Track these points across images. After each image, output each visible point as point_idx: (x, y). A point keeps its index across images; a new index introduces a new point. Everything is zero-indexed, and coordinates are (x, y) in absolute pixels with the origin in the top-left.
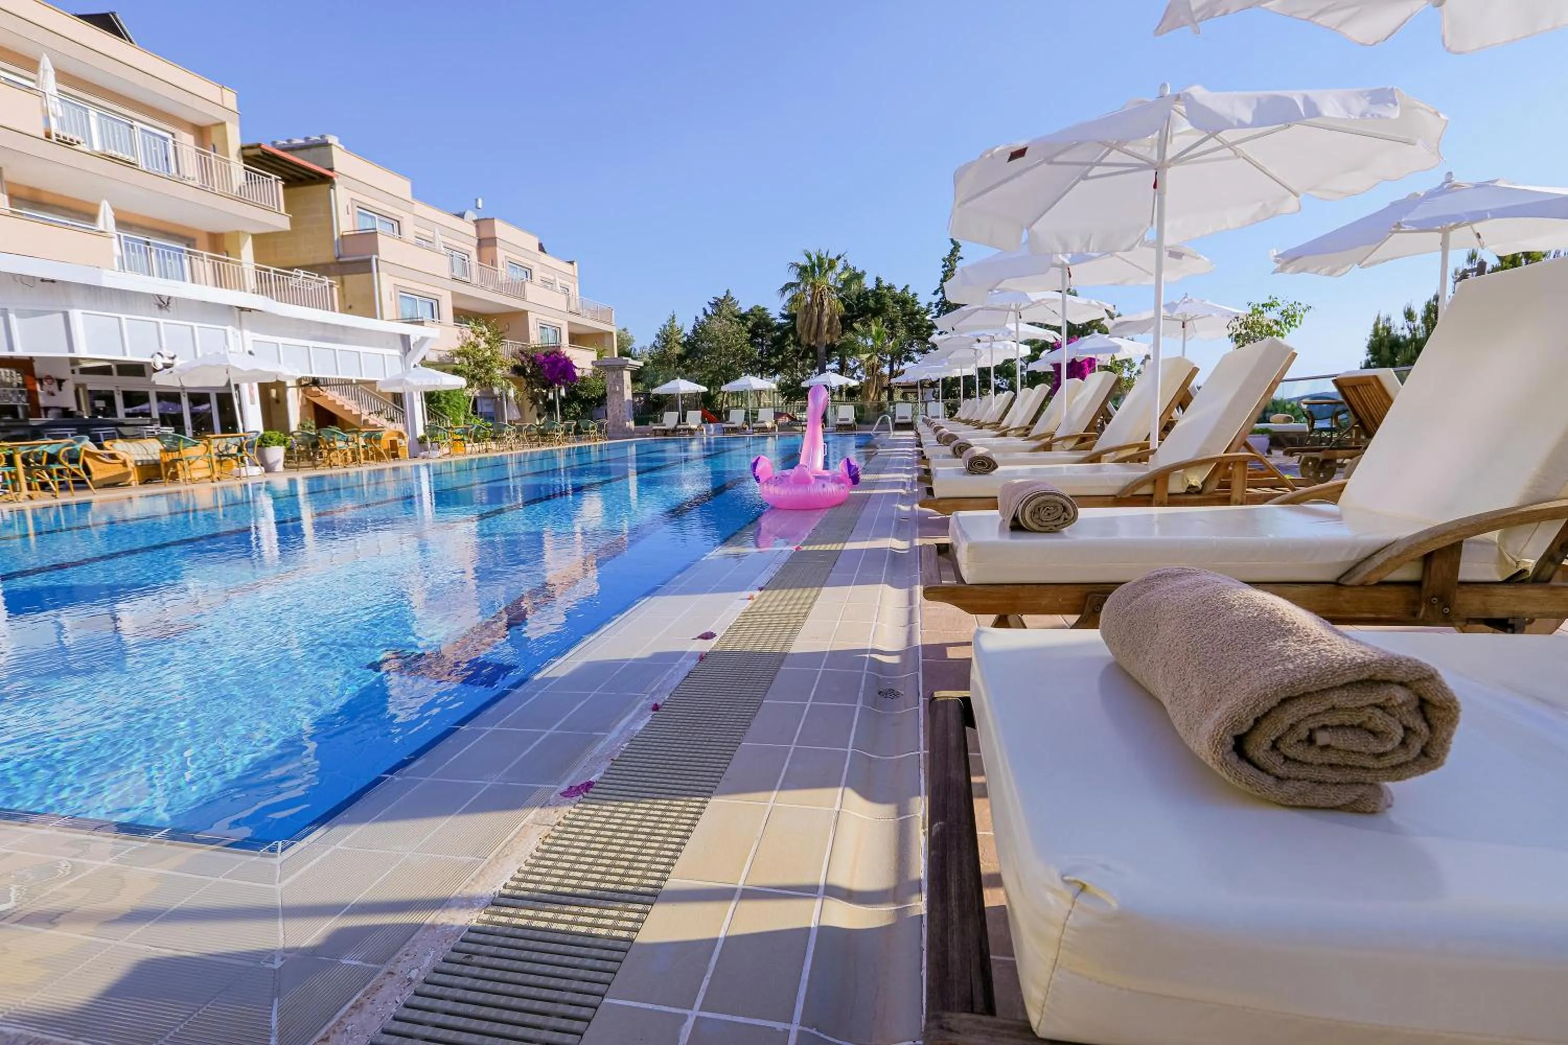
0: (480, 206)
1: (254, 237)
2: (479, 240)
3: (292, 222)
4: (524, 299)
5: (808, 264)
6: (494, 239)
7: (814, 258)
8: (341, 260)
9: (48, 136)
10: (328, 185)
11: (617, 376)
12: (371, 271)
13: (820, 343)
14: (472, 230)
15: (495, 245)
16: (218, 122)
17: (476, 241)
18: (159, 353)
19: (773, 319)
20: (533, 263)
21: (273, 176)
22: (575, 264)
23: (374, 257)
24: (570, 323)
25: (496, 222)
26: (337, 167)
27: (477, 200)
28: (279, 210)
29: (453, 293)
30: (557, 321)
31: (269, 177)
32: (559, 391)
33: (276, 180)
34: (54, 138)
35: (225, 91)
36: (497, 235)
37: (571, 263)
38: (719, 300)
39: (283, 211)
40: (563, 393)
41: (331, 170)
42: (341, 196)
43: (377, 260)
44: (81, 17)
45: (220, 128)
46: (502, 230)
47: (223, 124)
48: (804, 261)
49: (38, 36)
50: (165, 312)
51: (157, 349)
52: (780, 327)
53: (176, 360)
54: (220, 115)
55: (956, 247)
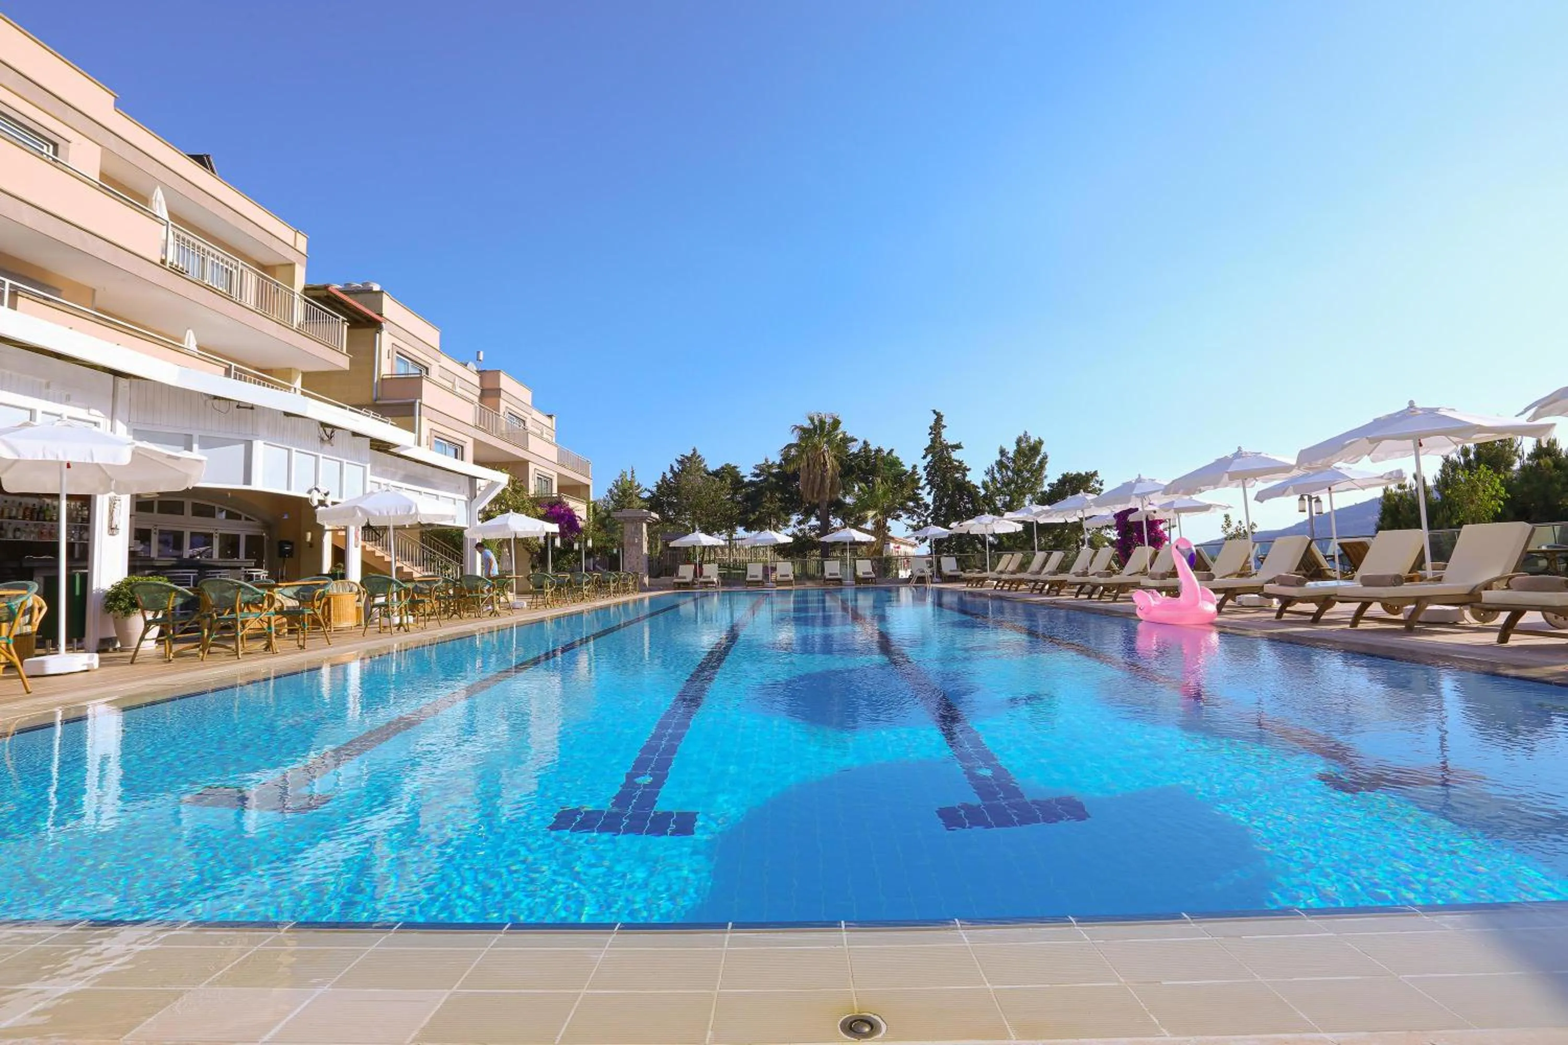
0: (481, 358)
1: (305, 375)
2: (482, 390)
3: (352, 362)
4: (526, 449)
5: (812, 427)
6: (499, 390)
7: (817, 423)
8: (378, 402)
9: (163, 262)
10: (374, 330)
11: (636, 528)
12: (413, 415)
13: (823, 501)
14: (476, 380)
15: (500, 396)
16: (285, 262)
17: (478, 392)
18: (316, 489)
19: (743, 477)
20: (526, 415)
21: (341, 317)
22: (554, 418)
23: (418, 401)
24: (559, 475)
25: (502, 375)
26: (385, 313)
27: (478, 352)
28: (342, 349)
29: (475, 439)
30: (548, 472)
31: (337, 318)
32: (586, 542)
33: (343, 321)
34: (168, 266)
35: (298, 235)
36: (502, 386)
37: (550, 416)
38: (687, 458)
39: (345, 351)
40: (590, 543)
41: (381, 315)
42: (385, 340)
43: (420, 404)
44: (193, 157)
45: (288, 268)
46: (506, 382)
47: (292, 265)
48: (807, 424)
49: (154, 169)
50: (327, 446)
51: (312, 486)
52: (751, 483)
53: (329, 496)
54: (291, 256)
55: (939, 417)
